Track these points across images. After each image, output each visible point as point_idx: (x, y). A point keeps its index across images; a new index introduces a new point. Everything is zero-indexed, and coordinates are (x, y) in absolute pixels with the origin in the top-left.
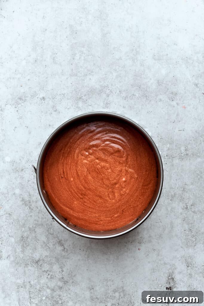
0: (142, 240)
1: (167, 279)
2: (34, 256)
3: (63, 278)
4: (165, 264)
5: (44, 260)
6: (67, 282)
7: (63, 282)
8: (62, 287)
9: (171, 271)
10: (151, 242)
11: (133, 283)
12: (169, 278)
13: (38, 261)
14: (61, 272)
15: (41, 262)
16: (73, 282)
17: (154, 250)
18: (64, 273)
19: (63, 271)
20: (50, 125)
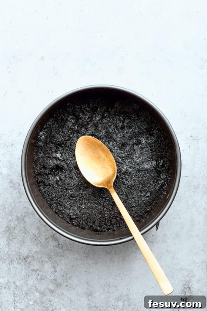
0: (155, 239)
1: (182, 288)
2: (22, 251)
3: (55, 280)
4: (181, 269)
5: (33, 257)
6: (60, 285)
7: (55, 285)
8: (53, 291)
9: (187, 278)
10: (166, 241)
11: (140, 291)
12: (185, 286)
13: (26, 257)
14: (53, 272)
15: (30, 258)
16: (67, 286)
17: (169, 252)
18: (56, 273)
19: (55, 271)
20: (48, 92)
